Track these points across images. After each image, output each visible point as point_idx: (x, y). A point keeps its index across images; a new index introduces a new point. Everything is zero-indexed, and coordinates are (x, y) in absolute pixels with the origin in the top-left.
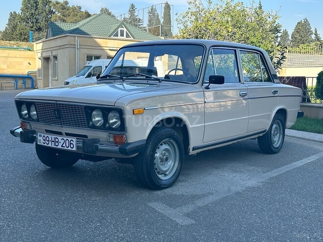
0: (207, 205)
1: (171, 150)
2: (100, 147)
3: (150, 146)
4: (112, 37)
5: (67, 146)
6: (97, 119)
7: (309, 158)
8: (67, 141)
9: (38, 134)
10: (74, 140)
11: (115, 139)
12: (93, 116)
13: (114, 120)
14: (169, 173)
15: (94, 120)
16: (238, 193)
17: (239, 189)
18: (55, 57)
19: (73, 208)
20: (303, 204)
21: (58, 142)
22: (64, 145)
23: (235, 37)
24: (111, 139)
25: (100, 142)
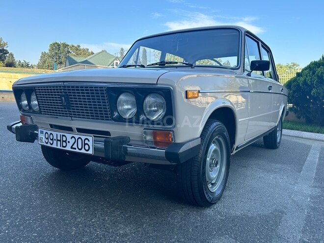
2: (130, 149)
4: (110, 66)
5: (80, 148)
6: (126, 107)
8: (80, 141)
9: (39, 130)
10: (90, 138)
11: (155, 138)
12: (120, 102)
15: (120, 108)
21: (65, 141)
22: (75, 146)
24: (148, 138)
25: (131, 142)
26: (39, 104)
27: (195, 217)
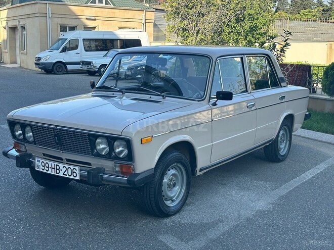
0: (219, 237)
1: (179, 176)
3: (158, 174)
4: (89, 4)
5: (69, 169)
7: (317, 167)
9: (36, 159)
10: (77, 169)
11: (121, 169)
12: (97, 144)
13: (121, 149)
14: (176, 198)
15: (98, 148)
16: (249, 220)
17: (249, 213)
18: (23, 27)
19: (81, 244)
20: (317, 232)
21: (59, 169)
22: (66, 173)
23: (229, 6)
24: (117, 169)
25: (106, 172)
26: (34, 136)
27: (154, 224)
